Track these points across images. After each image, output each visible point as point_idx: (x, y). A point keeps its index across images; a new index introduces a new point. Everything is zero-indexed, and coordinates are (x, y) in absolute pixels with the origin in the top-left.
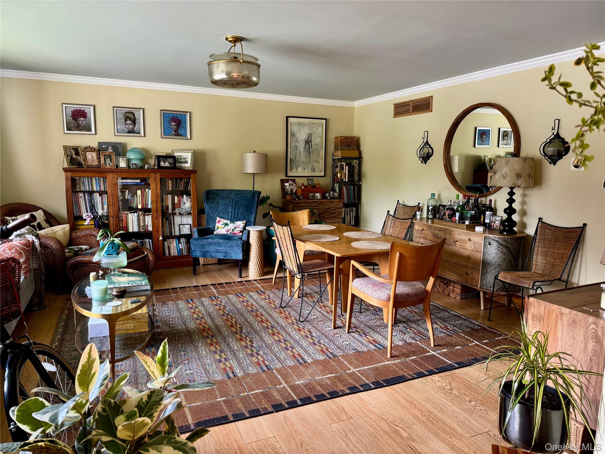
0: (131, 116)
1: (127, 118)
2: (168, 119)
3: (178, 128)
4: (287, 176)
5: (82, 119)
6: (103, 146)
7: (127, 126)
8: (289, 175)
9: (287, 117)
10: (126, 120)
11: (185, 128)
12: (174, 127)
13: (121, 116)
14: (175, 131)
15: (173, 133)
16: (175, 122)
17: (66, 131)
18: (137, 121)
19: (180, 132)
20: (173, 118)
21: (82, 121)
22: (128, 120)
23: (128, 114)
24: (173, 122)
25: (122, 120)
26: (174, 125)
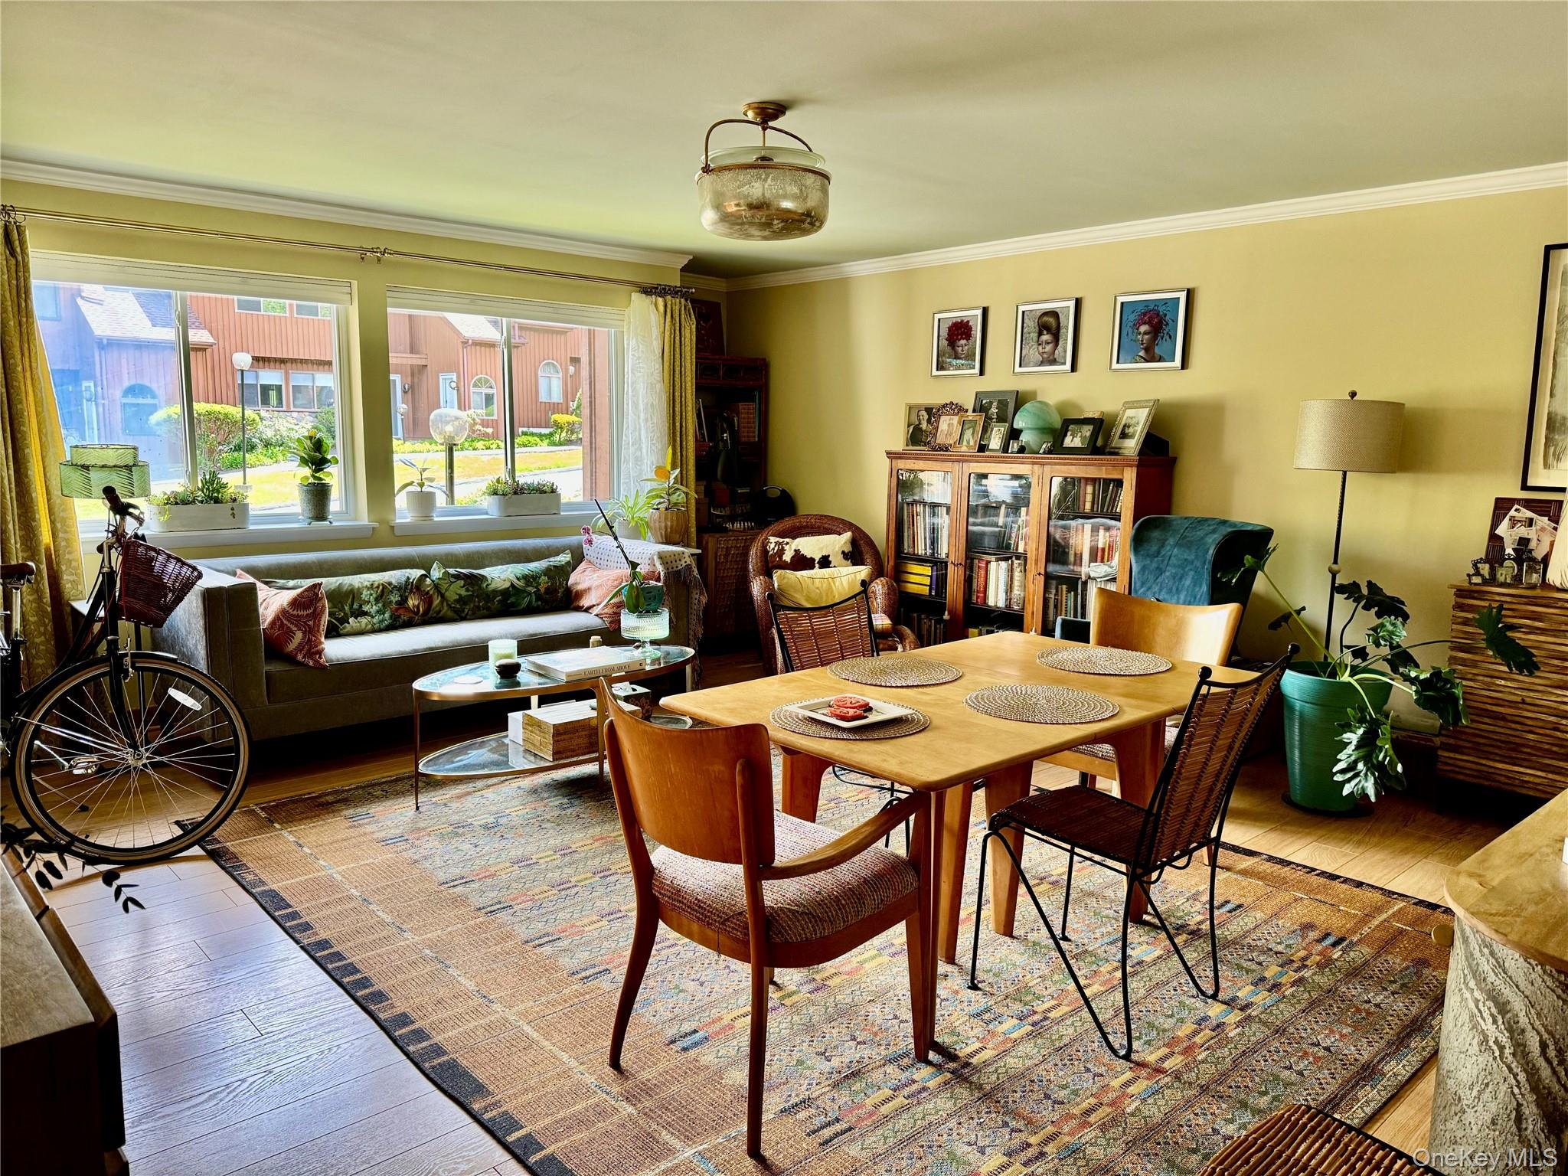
0: (1051, 320)
1: (1043, 328)
2: (1132, 317)
3: (1155, 340)
4: (1525, 487)
5: (963, 342)
6: (984, 402)
7: (1040, 348)
8: (1530, 483)
9: (1548, 249)
10: (1040, 334)
11: (1172, 338)
12: (1146, 337)
13: (1032, 325)
14: (1147, 350)
15: (1142, 353)
16: (1149, 323)
17: (935, 372)
18: (1062, 331)
19: (1157, 351)
20: (1145, 314)
21: (962, 346)
22: (1045, 332)
23: (1045, 319)
24: (1145, 323)
25: (1032, 335)
26: (1145, 333)
